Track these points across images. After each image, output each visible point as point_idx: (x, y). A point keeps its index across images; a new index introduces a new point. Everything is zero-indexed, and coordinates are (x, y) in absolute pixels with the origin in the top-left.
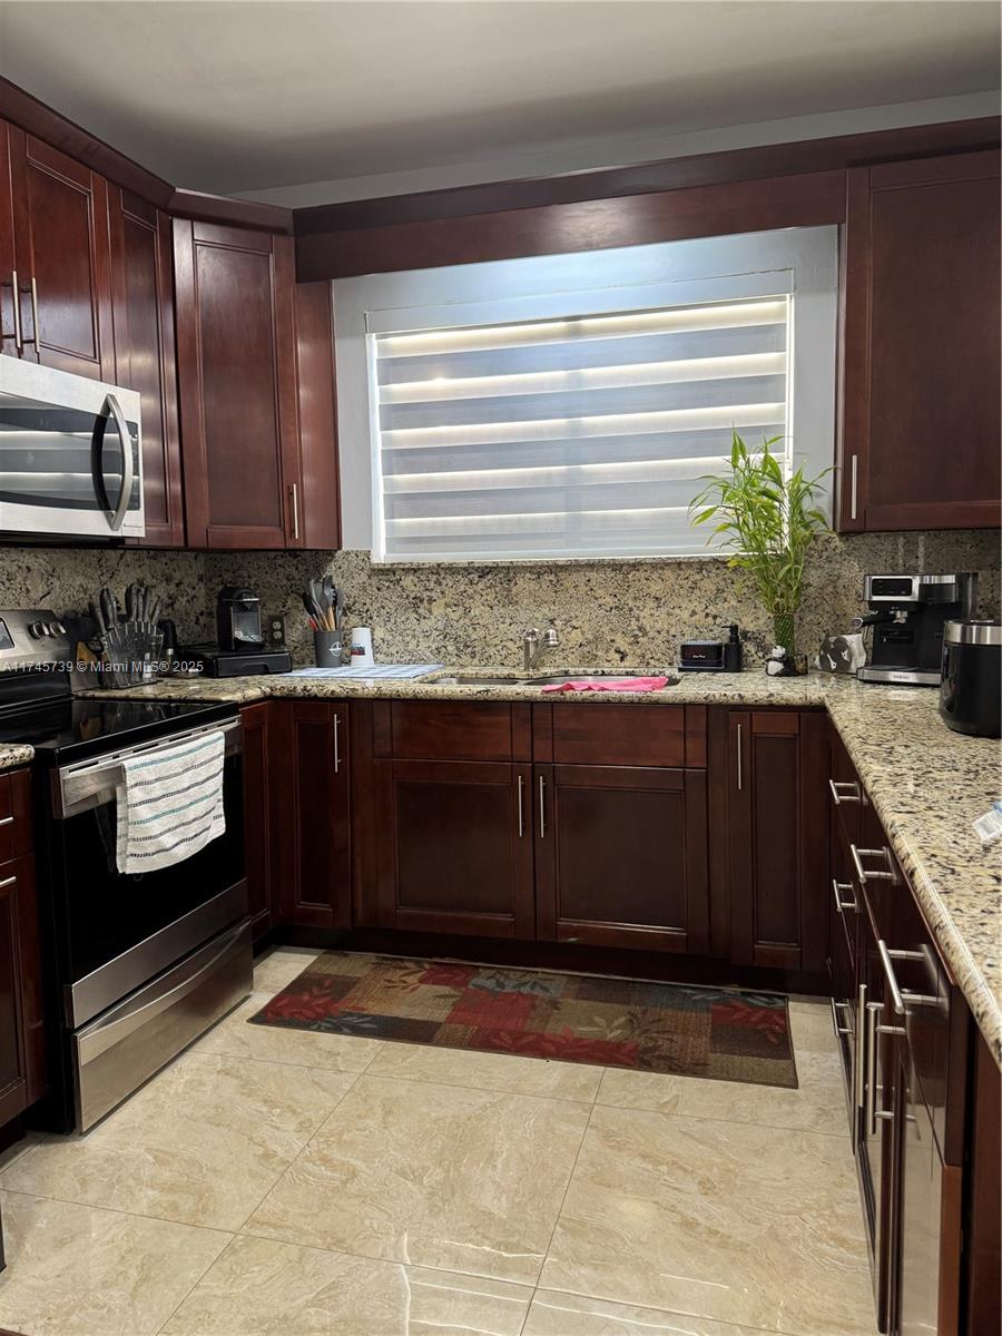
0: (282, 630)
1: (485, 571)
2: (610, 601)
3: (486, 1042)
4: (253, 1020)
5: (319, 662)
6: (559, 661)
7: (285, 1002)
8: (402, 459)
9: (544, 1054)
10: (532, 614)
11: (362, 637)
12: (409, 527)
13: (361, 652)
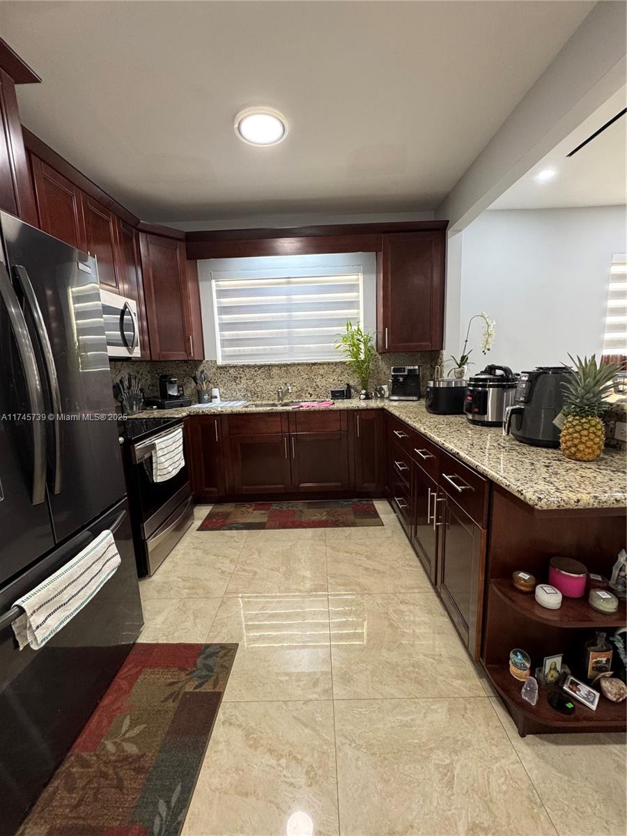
0: (183, 390)
1: (260, 367)
2: (306, 376)
3: (284, 526)
4: (198, 530)
5: (200, 402)
6: (289, 398)
7: (208, 522)
8: (225, 326)
9: (304, 527)
10: (278, 382)
11: (216, 392)
12: (230, 351)
13: (216, 397)
